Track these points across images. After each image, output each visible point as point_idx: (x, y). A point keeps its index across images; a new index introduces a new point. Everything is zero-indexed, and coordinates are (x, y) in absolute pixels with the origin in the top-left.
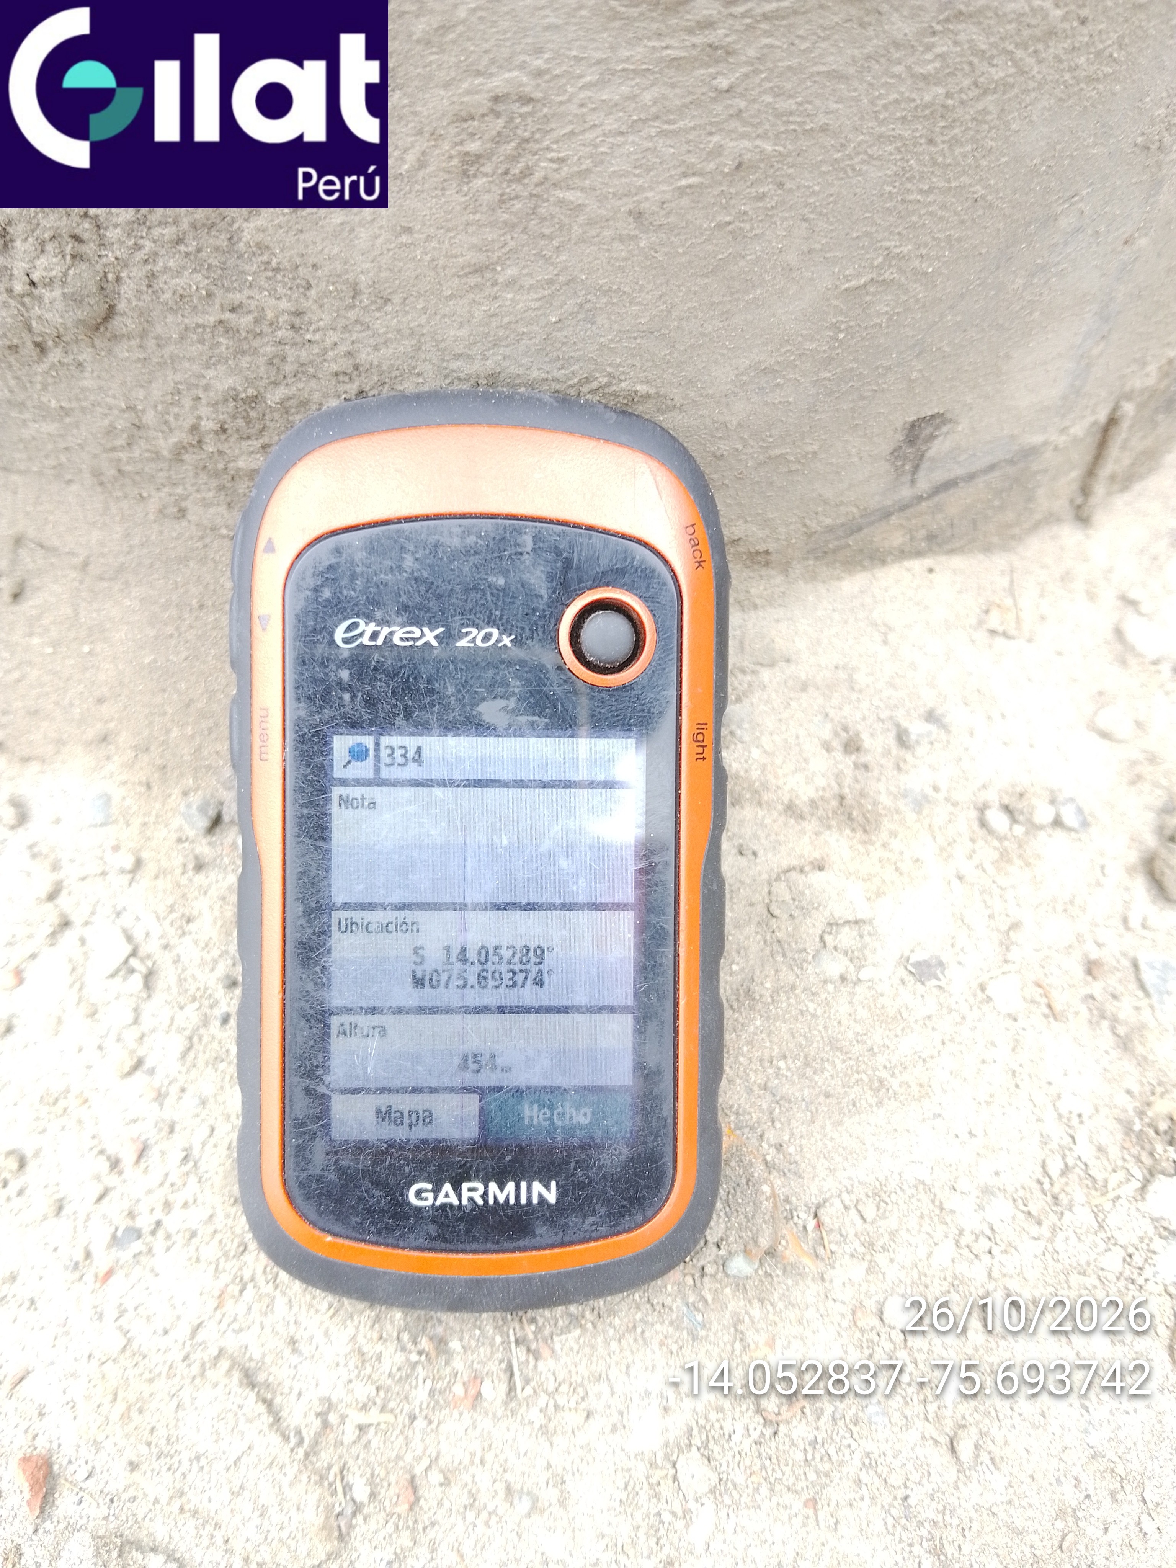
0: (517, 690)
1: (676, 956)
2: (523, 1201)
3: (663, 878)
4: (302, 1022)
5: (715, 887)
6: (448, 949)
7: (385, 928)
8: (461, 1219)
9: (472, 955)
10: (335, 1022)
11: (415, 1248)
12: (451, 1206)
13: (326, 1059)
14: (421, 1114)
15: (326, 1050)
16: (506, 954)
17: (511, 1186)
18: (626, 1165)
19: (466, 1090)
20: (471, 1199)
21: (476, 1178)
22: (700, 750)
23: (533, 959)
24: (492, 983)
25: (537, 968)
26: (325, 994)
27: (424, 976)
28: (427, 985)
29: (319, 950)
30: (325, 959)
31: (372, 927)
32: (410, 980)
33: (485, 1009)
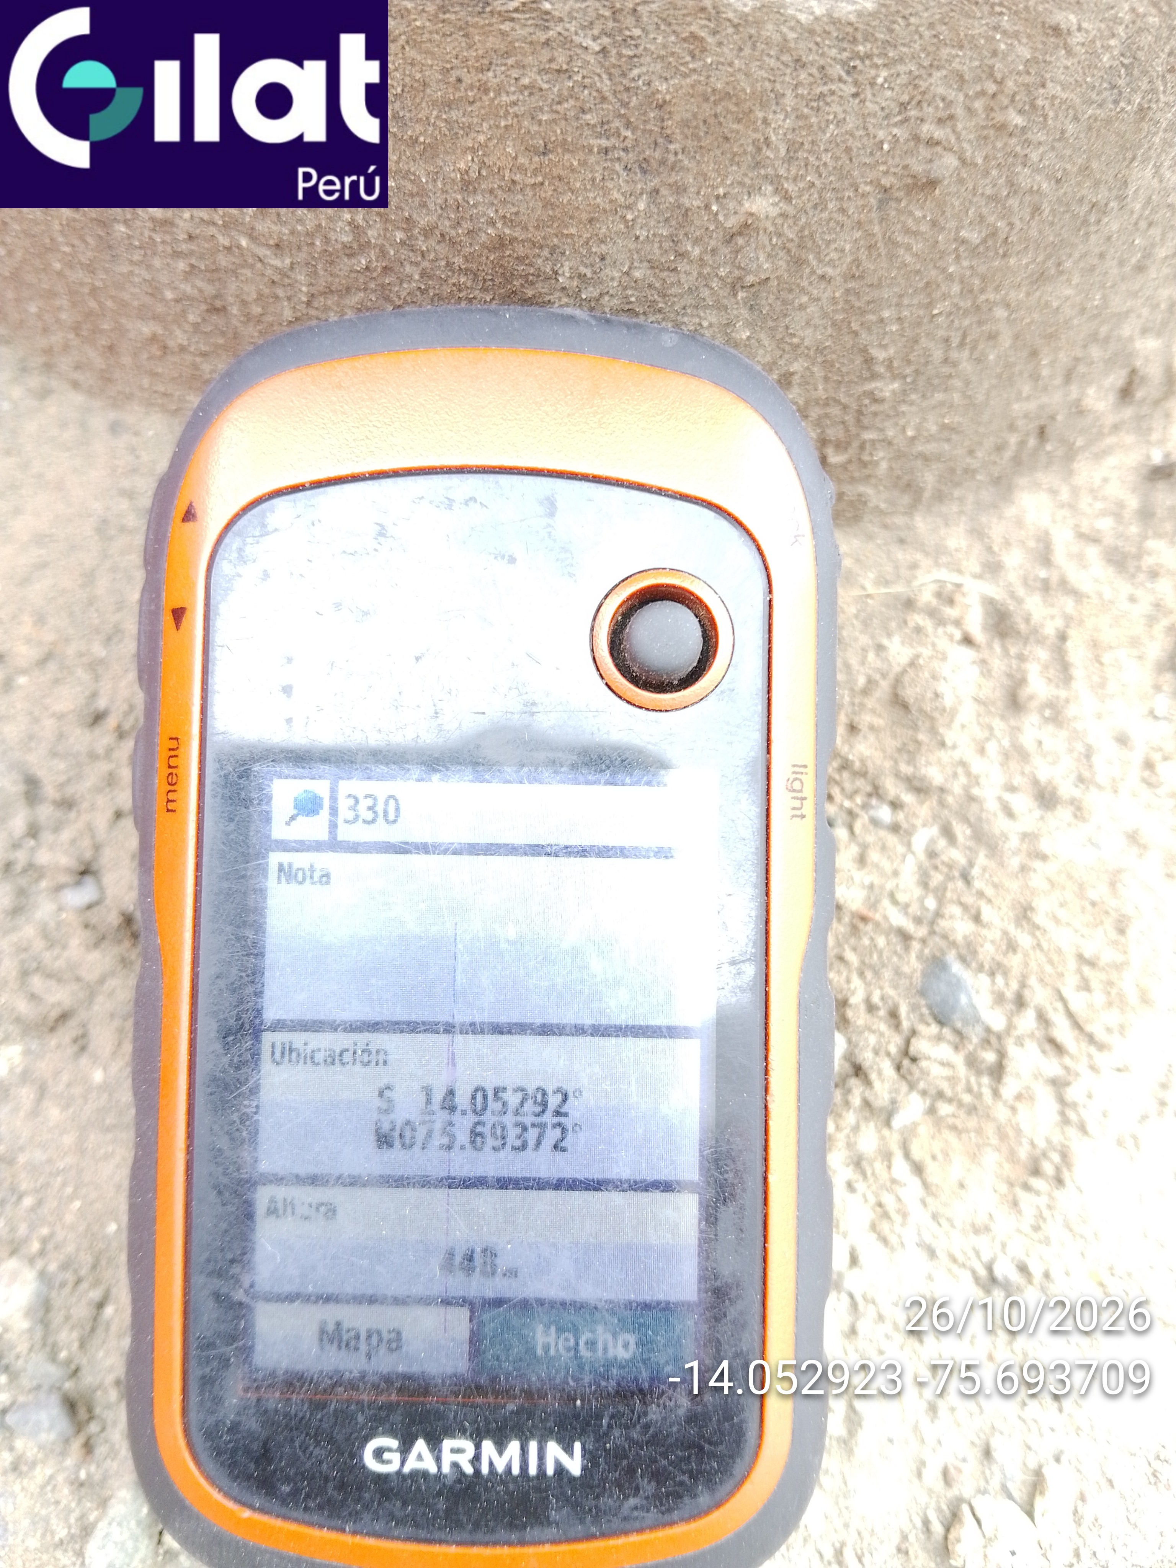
2: (533, 1470)
4: (212, 1196)
7: (335, 1059)
8: (439, 1494)
9: (462, 1099)
10: (263, 1197)
11: (371, 1534)
12: (425, 1474)
13: (248, 1250)
14: (385, 1335)
15: (247, 1237)
16: (513, 1100)
17: (514, 1447)
18: (685, 1422)
20: (455, 1465)
22: (797, 803)
23: (552, 1108)
24: (491, 1143)
25: (557, 1122)
26: (246, 1154)
27: (392, 1130)
28: (397, 1143)
29: (238, 1088)
30: (245, 1103)
31: (320, 1057)
32: (371, 1138)
33: (480, 1183)
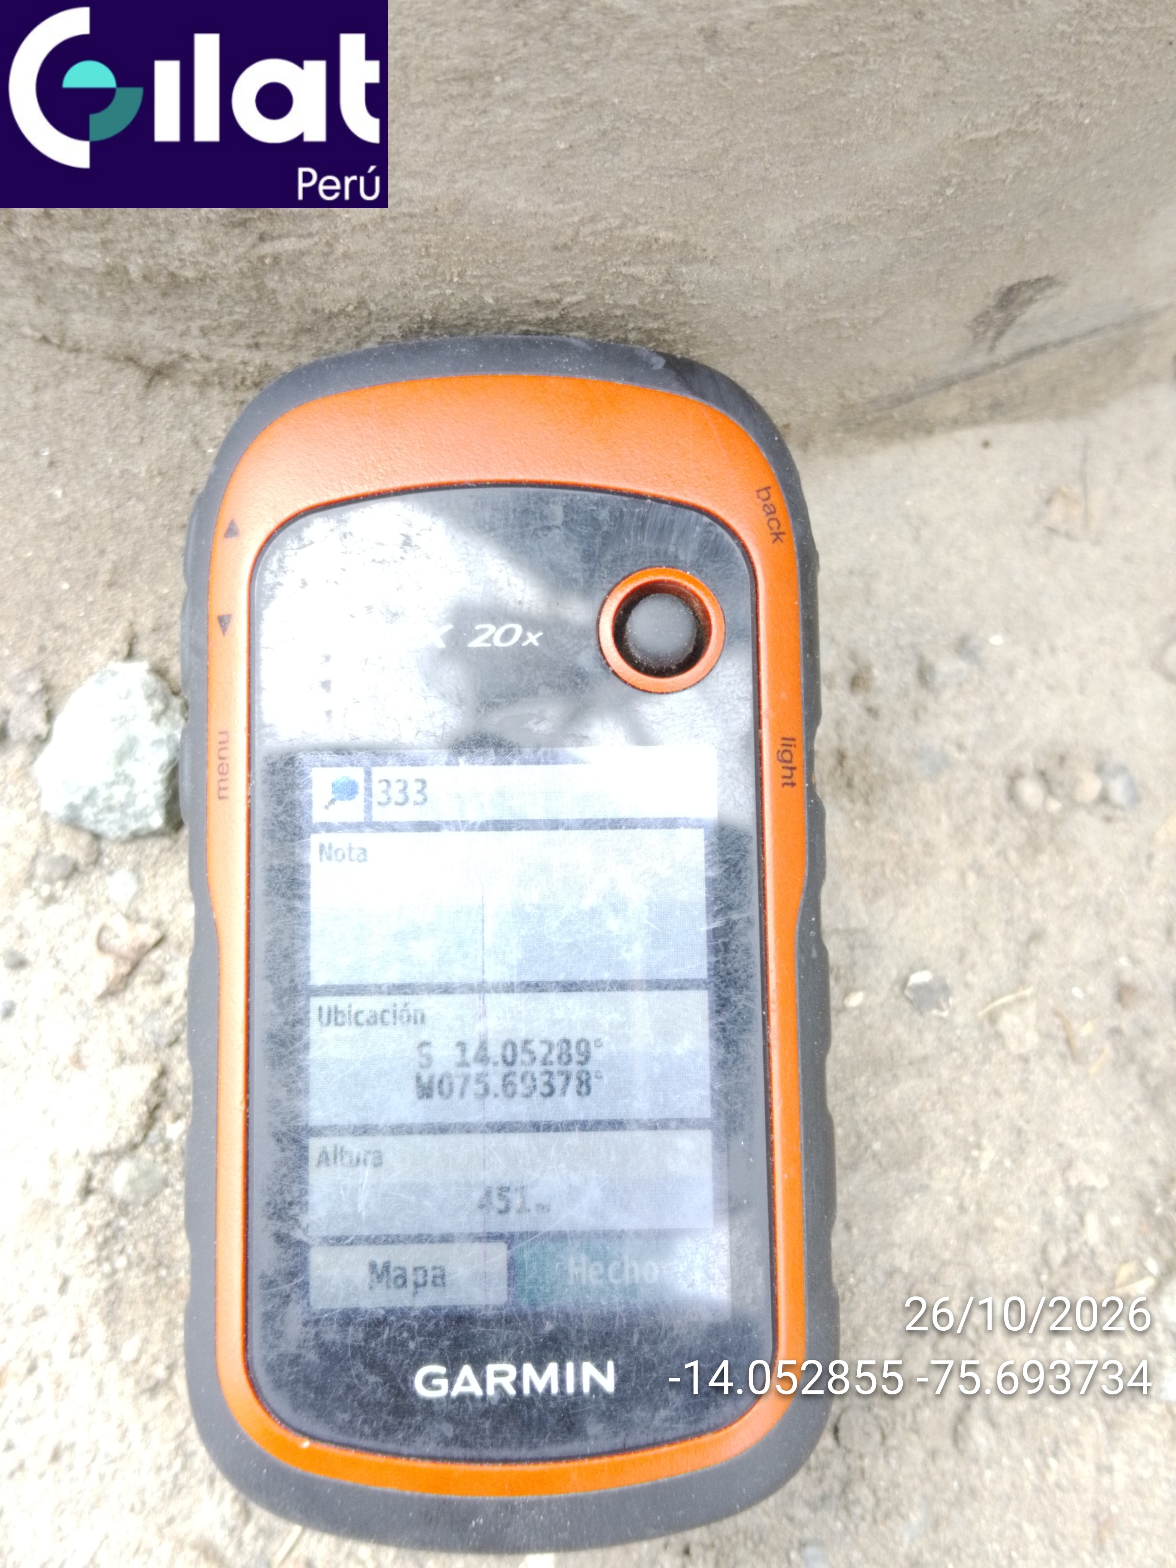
1: (767, 1046)
2: (570, 1389)
3: (744, 940)
6: (462, 1045)
7: (377, 1019)
8: (485, 1414)
9: (495, 1051)
10: (315, 1145)
11: (423, 1457)
12: (472, 1397)
13: (304, 1192)
14: (430, 1272)
15: (302, 1180)
16: (541, 1050)
17: (552, 1368)
20: (499, 1387)
22: (788, 773)
24: (521, 1090)
26: (301, 1104)
27: (432, 1081)
28: (436, 1093)
29: (292, 1044)
30: (300, 1057)
31: (363, 1018)
32: (410, 1091)
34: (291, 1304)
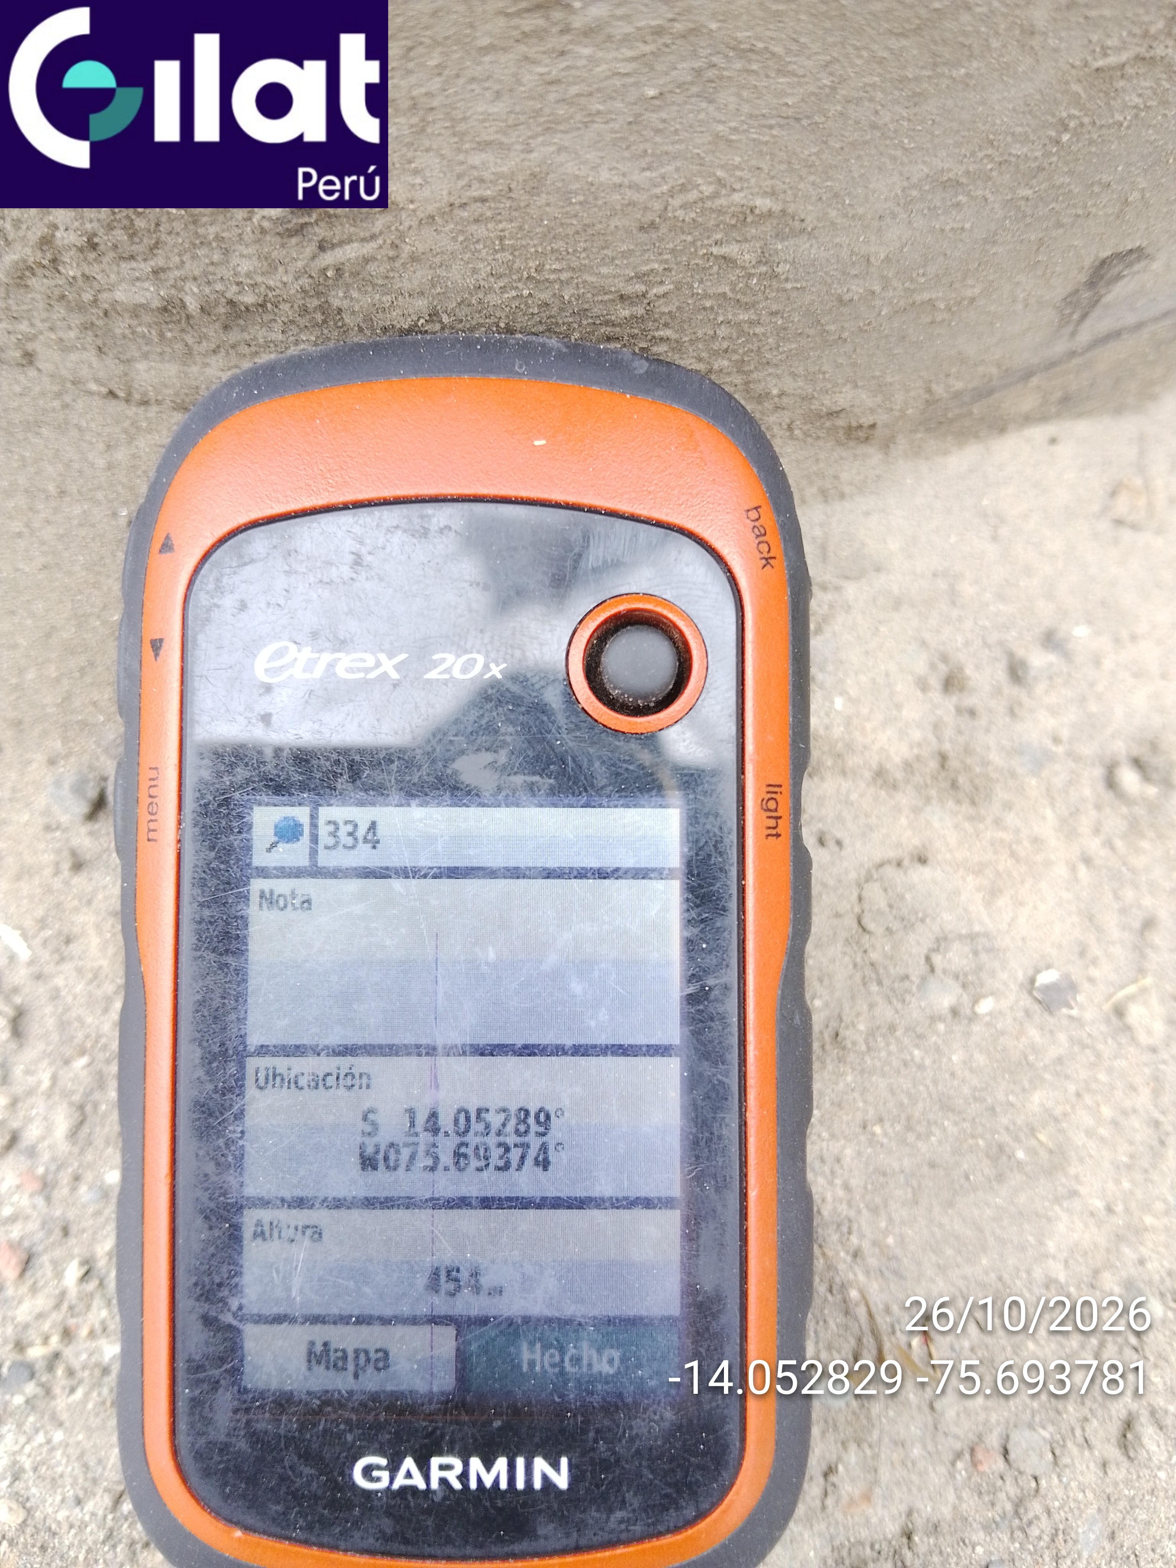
0: (509, 739)
1: (743, 1124)
2: (520, 1485)
3: (721, 1010)
4: (199, 1221)
5: (797, 1020)
6: (411, 1112)
7: (319, 1082)
8: (428, 1510)
9: (446, 1121)
10: (250, 1219)
11: (362, 1552)
12: (414, 1490)
13: (235, 1273)
14: (372, 1355)
15: (234, 1260)
16: (495, 1120)
17: (501, 1463)
18: (669, 1436)
19: (434, 1320)
20: (443, 1482)
21: (451, 1452)
22: (772, 823)
23: (534, 1128)
24: (474, 1163)
25: (541, 1140)
26: (231, 1179)
27: (377, 1152)
28: (381, 1165)
29: (222, 1114)
30: (231, 1128)
31: (303, 1082)
32: (355, 1160)
33: (463, 1203)
34: (221, 1391)
